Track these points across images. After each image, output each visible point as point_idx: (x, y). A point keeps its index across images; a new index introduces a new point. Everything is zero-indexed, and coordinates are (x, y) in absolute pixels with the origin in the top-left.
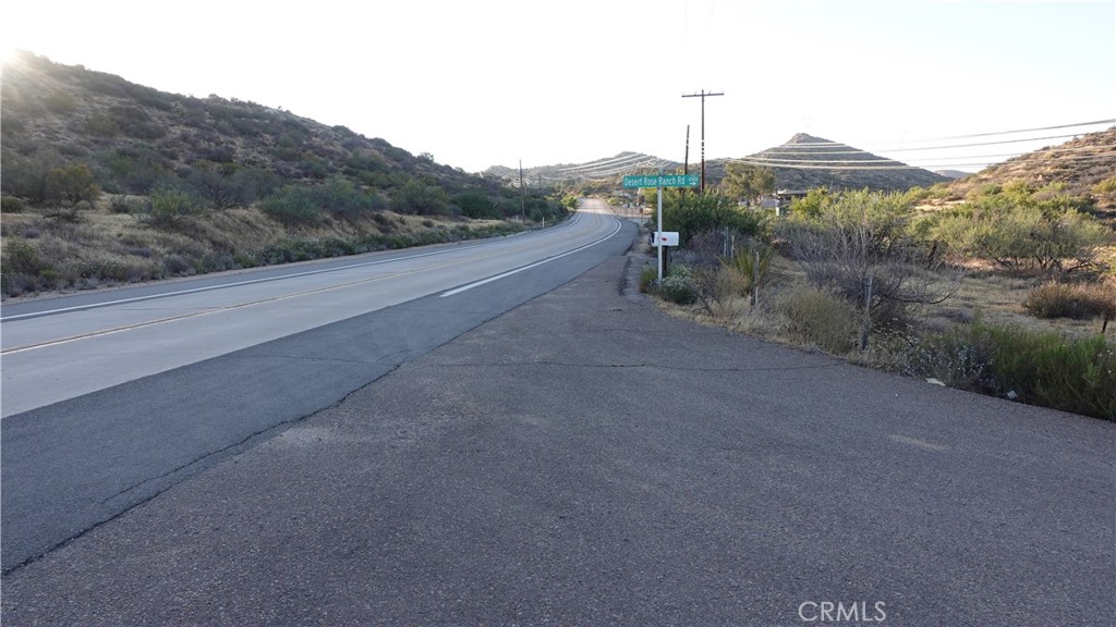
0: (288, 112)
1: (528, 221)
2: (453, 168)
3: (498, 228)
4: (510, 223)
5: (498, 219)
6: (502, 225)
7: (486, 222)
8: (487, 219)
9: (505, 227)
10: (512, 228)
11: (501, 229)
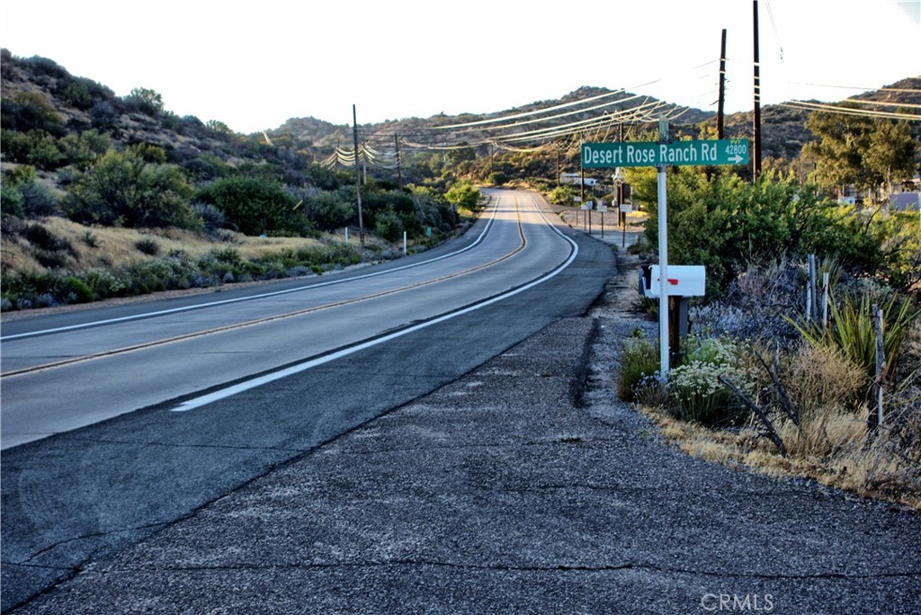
1: (371, 240)
2: (205, 121)
3: (303, 256)
4: (330, 242)
5: (304, 235)
6: (314, 248)
7: (278, 243)
8: (280, 236)
9: (320, 254)
10: (336, 255)
11: (311, 258)
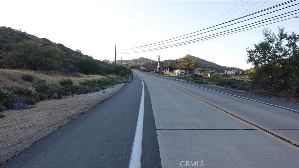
0: (25, 32)
2: (88, 56)
3: (99, 82)
4: (109, 78)
5: (101, 75)
6: (103, 79)
7: (93, 77)
8: (94, 75)
9: (105, 81)
10: (110, 81)
11: (102, 83)
